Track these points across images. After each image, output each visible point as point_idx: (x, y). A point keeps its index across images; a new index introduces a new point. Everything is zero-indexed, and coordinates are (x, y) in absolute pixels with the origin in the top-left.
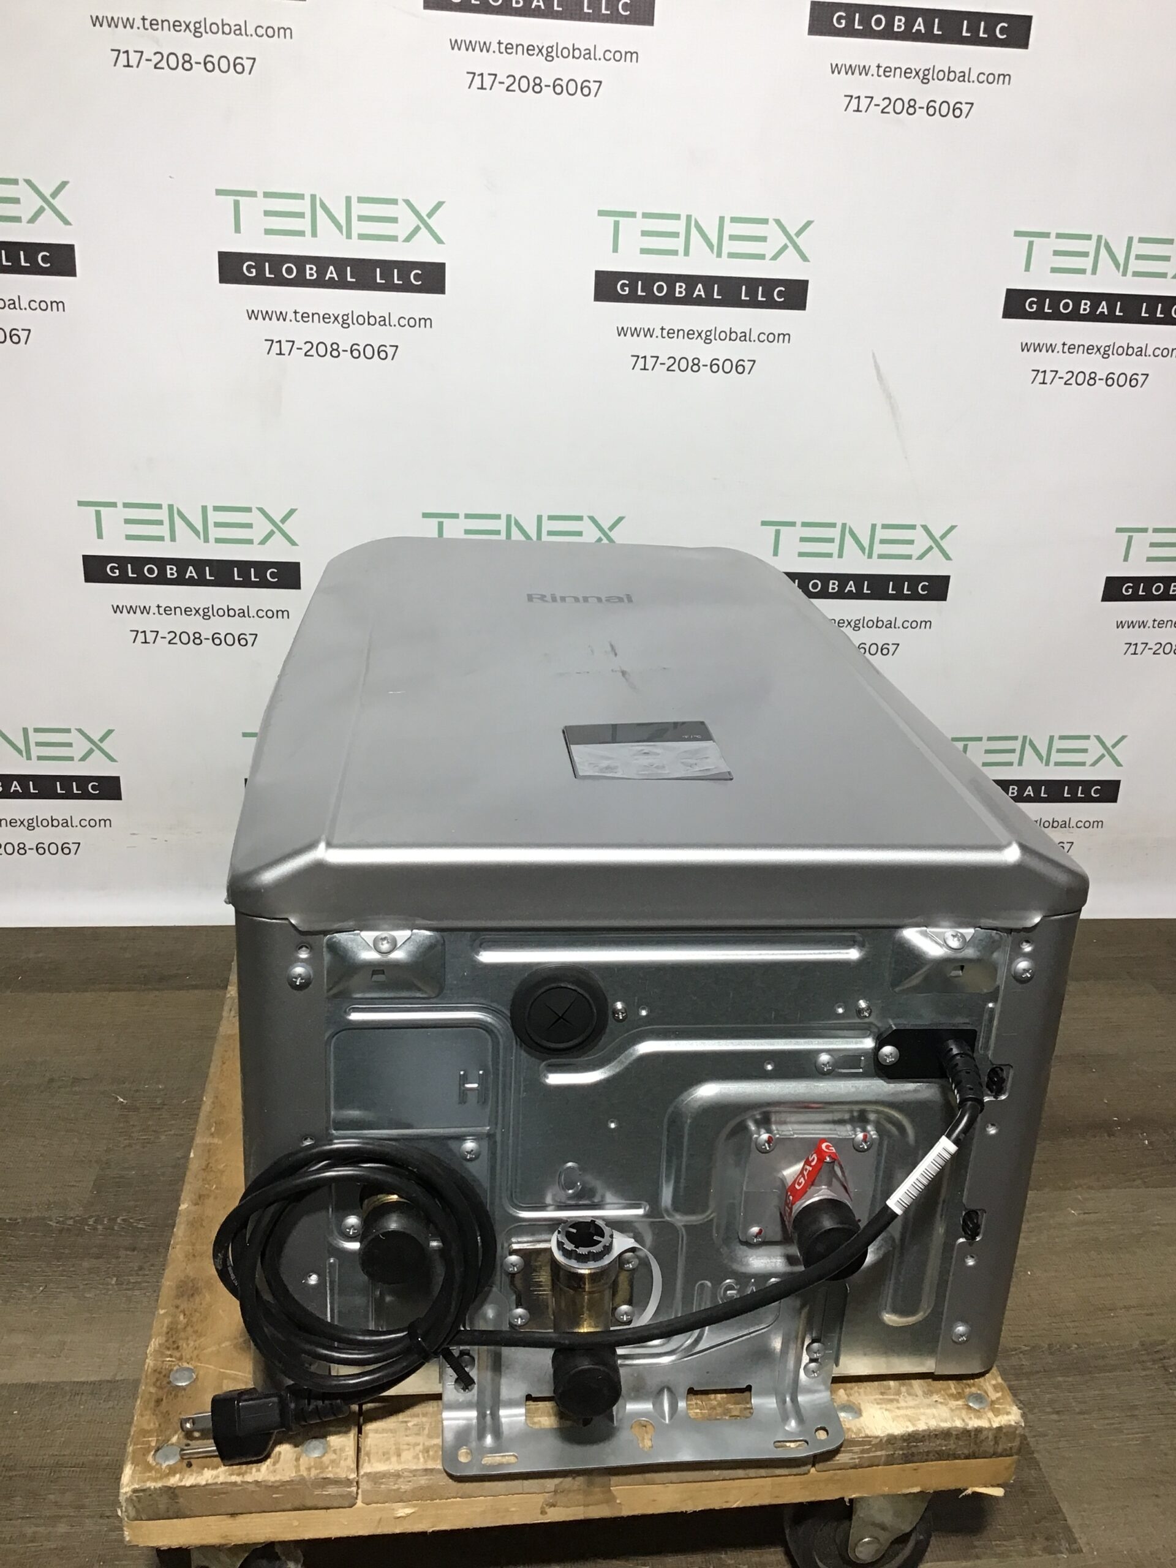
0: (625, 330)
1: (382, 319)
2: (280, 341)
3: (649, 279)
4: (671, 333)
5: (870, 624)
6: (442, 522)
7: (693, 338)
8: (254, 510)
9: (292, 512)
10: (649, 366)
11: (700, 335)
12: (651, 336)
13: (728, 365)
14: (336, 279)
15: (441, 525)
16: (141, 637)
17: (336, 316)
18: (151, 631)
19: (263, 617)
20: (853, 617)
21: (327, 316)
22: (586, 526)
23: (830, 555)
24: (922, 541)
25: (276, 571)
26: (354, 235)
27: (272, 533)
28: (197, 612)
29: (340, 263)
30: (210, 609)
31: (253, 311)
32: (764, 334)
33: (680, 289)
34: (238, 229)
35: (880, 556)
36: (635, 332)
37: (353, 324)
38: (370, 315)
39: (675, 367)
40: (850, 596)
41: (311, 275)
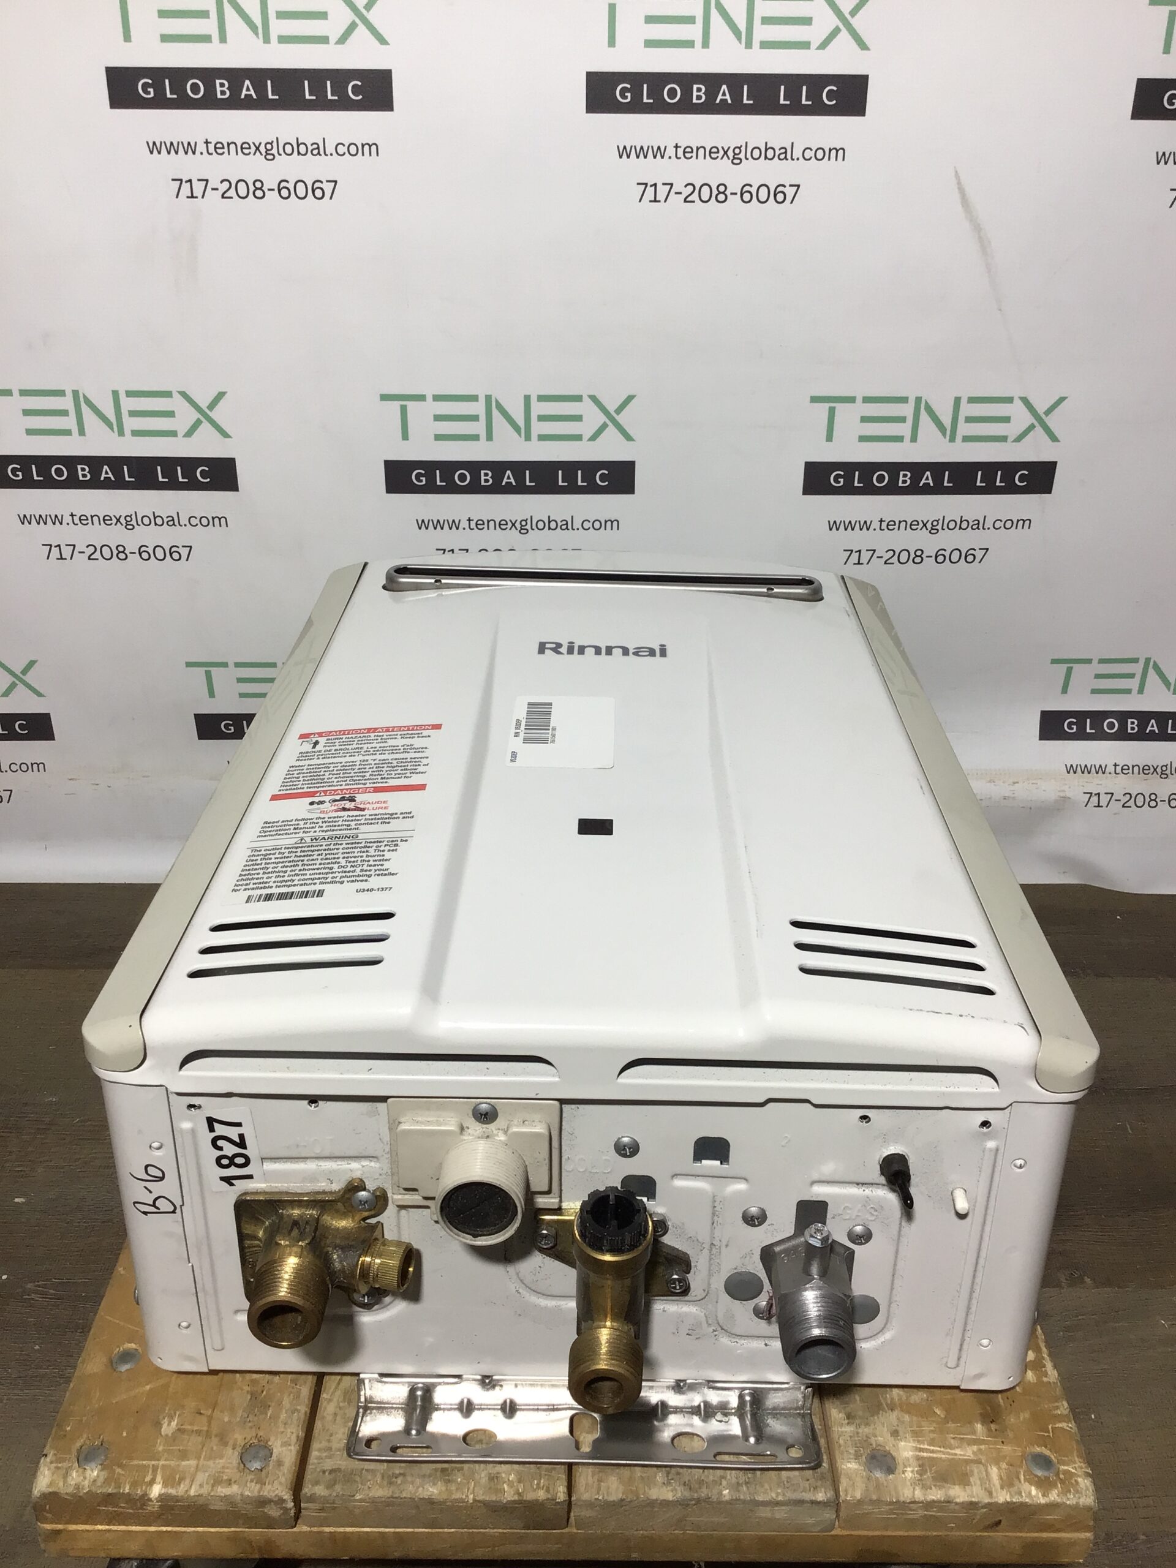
0: (628, 149)
1: (315, 146)
2: (190, 181)
3: (657, 80)
4: (688, 152)
5: (952, 525)
6: (406, 406)
7: (718, 157)
8: (176, 395)
9: (221, 395)
10: (661, 196)
11: (726, 153)
12: (662, 157)
13: (763, 192)
14: (255, 97)
15: (404, 410)
16: (55, 552)
17: (257, 145)
18: (67, 545)
19: (197, 525)
20: (929, 516)
21: (245, 146)
22: (586, 408)
23: (899, 439)
24: (1021, 418)
25: (207, 469)
26: (274, 38)
27: (198, 423)
28: (118, 520)
29: (258, 76)
30: (134, 517)
31: (154, 143)
32: (811, 150)
33: (698, 93)
34: (127, 38)
35: (966, 439)
36: (642, 152)
37: (280, 155)
38: (299, 142)
39: (695, 197)
40: (927, 490)
41: (223, 93)
